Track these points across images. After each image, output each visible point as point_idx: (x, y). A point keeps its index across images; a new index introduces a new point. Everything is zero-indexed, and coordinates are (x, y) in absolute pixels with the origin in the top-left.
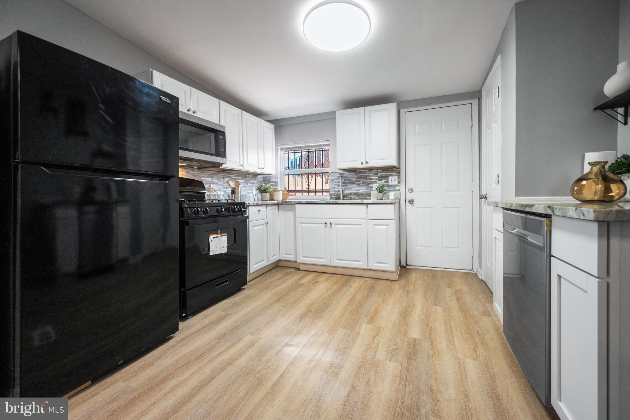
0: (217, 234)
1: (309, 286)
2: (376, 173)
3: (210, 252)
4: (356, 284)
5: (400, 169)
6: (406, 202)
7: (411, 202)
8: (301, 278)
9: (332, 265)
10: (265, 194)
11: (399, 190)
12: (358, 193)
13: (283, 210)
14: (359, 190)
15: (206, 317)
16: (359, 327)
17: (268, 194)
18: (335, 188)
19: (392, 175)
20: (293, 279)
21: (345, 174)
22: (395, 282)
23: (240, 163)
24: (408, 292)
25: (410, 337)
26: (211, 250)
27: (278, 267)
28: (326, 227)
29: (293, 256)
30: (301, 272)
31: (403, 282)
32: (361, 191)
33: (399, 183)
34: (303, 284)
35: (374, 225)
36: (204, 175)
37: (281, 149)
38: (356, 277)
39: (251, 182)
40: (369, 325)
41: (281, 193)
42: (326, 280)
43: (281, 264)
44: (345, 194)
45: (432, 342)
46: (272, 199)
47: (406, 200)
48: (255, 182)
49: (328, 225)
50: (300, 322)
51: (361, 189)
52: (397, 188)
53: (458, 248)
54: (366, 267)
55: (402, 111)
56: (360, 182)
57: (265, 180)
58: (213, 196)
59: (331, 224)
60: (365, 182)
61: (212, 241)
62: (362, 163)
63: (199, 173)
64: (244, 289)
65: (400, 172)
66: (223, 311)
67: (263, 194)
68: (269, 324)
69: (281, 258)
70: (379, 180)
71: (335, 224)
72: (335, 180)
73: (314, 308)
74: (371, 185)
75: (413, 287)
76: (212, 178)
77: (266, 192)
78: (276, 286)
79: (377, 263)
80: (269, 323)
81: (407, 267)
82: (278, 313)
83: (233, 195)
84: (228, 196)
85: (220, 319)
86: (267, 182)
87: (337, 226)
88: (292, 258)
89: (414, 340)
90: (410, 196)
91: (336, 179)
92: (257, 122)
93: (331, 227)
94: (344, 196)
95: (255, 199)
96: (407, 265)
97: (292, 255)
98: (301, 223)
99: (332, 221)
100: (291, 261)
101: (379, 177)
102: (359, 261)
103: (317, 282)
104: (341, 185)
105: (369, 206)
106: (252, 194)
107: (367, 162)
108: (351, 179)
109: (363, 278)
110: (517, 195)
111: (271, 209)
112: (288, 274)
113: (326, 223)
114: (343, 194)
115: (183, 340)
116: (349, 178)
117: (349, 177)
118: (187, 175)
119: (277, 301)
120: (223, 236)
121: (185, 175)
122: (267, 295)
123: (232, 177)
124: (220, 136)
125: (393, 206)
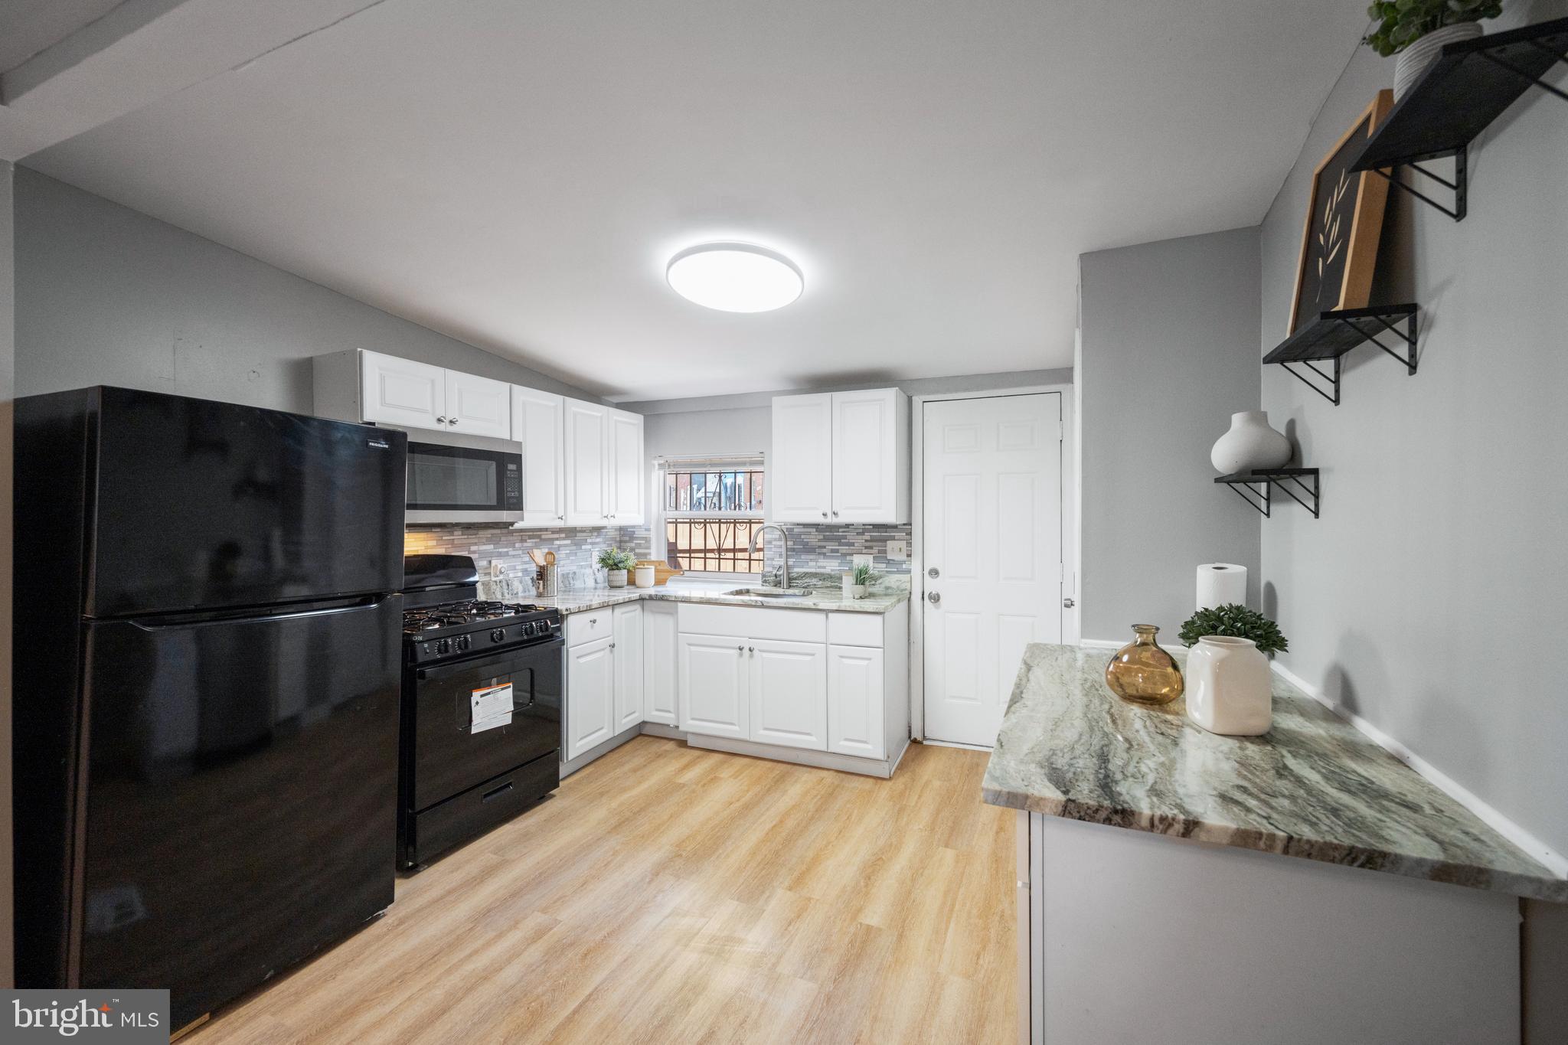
0: (489, 685)
1: (694, 791)
2: (861, 531)
3: (473, 727)
4: (799, 787)
5: (911, 525)
6: (923, 598)
7: (936, 598)
8: (686, 767)
9: (752, 739)
10: (616, 572)
11: (909, 572)
12: (822, 574)
13: (653, 612)
14: (824, 567)
15: (458, 869)
16: (768, 897)
17: (625, 572)
18: (773, 559)
19: (893, 538)
20: (668, 768)
21: (795, 530)
22: (884, 782)
23: (557, 513)
24: (901, 810)
25: (861, 924)
26: (474, 722)
27: (639, 738)
28: (741, 655)
29: (672, 715)
30: (688, 751)
31: (902, 781)
32: (828, 570)
33: (909, 556)
34: (684, 785)
35: (842, 657)
36: (476, 541)
37: (659, 465)
38: (805, 769)
39: (589, 541)
40: (789, 892)
41: (653, 570)
42: (735, 776)
43: (647, 730)
44: (795, 575)
45: (901, 936)
46: (632, 582)
47: (923, 595)
48: (598, 540)
49: (746, 651)
50: (650, 882)
51: (828, 564)
52: (906, 566)
54: (824, 748)
55: (917, 400)
56: (827, 550)
57: (622, 532)
58: (497, 585)
59: (750, 650)
60: (837, 551)
61: (477, 703)
62: (825, 515)
63: (466, 537)
64: (553, 796)
65: (911, 533)
66: (495, 854)
67: (612, 572)
68: (585, 886)
69: (647, 719)
70: (866, 548)
71: (760, 651)
72: (774, 543)
73: (688, 849)
74: (848, 558)
75: (917, 796)
76: (494, 544)
77: (619, 569)
78: (624, 790)
79: (846, 740)
80: (584, 884)
81: (925, 743)
82: (609, 859)
83: (541, 582)
84: (531, 581)
85: (488, 873)
86: (627, 538)
87: (765, 655)
88: (668, 718)
89: (869, 928)
90: (932, 585)
91: (775, 540)
92: (601, 417)
93: (751, 656)
94: (790, 579)
95: (598, 581)
96: (924, 737)
97: (669, 712)
98: (689, 645)
99: (753, 643)
100: (667, 725)
101: (866, 541)
102: (809, 734)
103: (715, 780)
104: (784, 553)
105: (830, 615)
106: (591, 567)
107: (834, 513)
108: (808, 542)
109: (819, 771)
110: (1085, 634)
111: (623, 613)
112: (659, 756)
113: (741, 649)
114: (789, 573)
115: (401, 922)
116: (805, 540)
117: (803, 537)
118: (437, 545)
119: (616, 828)
120: (502, 689)
121: (433, 547)
122: (599, 814)
123: (543, 537)
124: (509, 465)
125: (879, 618)
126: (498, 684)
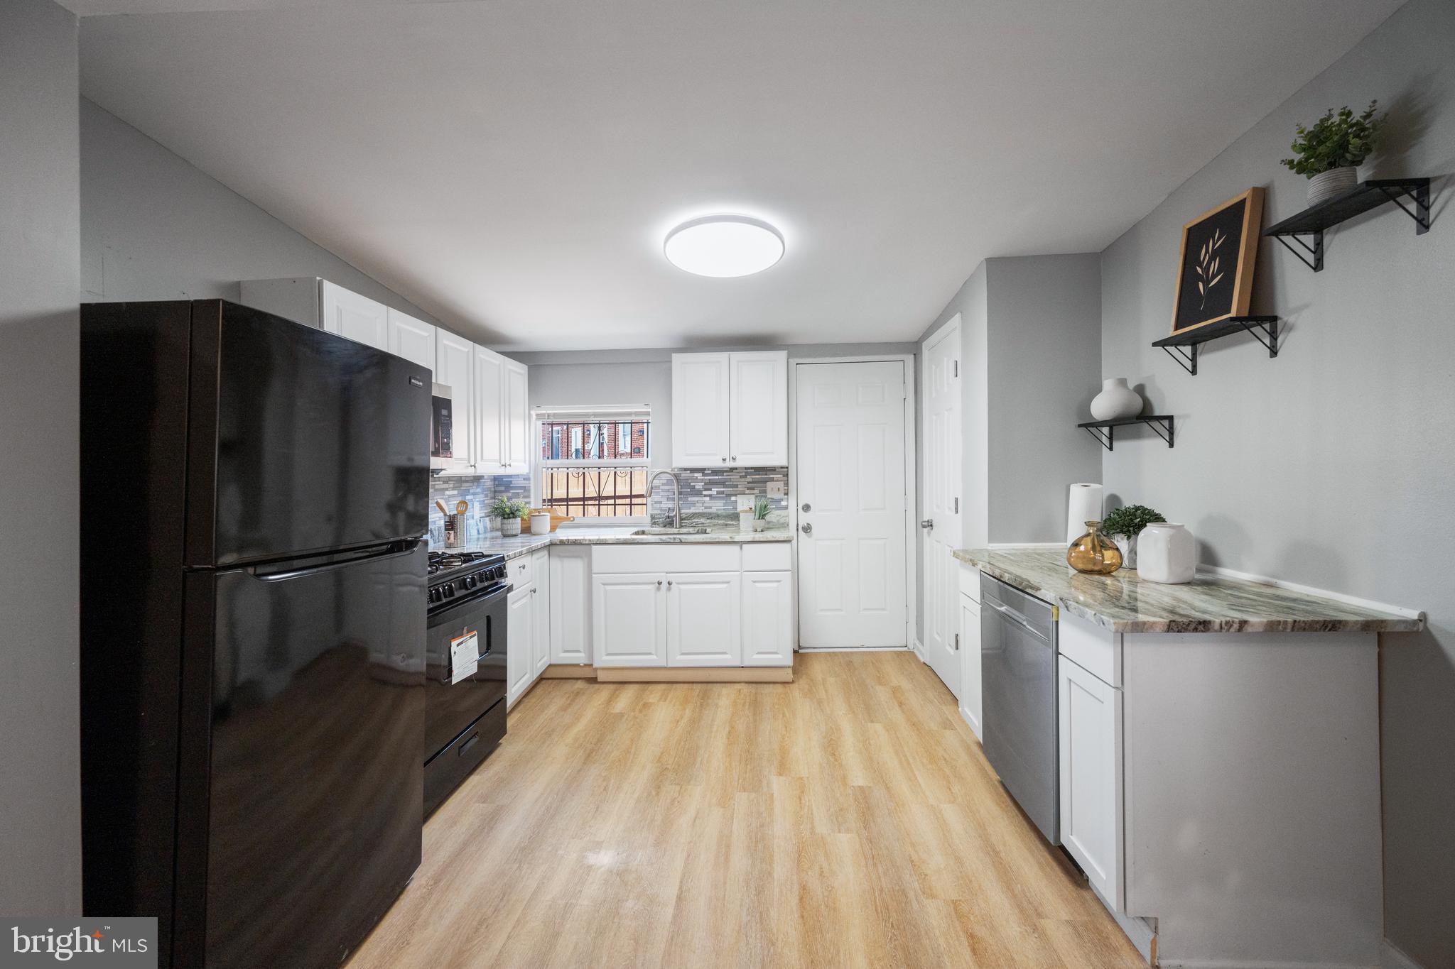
0: (461, 635)
1: (635, 718)
2: (744, 474)
3: (453, 678)
4: (725, 699)
5: (787, 468)
6: (797, 530)
7: (807, 529)
8: (610, 701)
9: (670, 665)
10: (512, 520)
11: (786, 508)
12: (710, 514)
13: (559, 556)
14: (710, 508)
16: (767, 784)
17: (519, 520)
18: (661, 503)
19: (772, 480)
20: (594, 704)
21: (682, 475)
22: (790, 685)
23: (469, 462)
24: (820, 702)
25: (853, 786)
26: (454, 673)
28: (659, 589)
29: (582, 655)
30: (603, 686)
31: (803, 682)
32: (714, 510)
33: (786, 494)
34: (621, 715)
35: (755, 582)
38: (718, 685)
39: (471, 491)
40: (781, 777)
41: (549, 518)
42: (664, 698)
43: (553, 673)
44: (683, 516)
45: (888, 788)
46: (527, 530)
47: (797, 526)
48: (479, 490)
49: (664, 585)
50: (658, 794)
51: (714, 505)
52: (784, 503)
53: (883, 609)
54: (738, 663)
55: (793, 363)
56: (714, 491)
57: (497, 483)
59: (669, 583)
60: (722, 493)
61: (455, 653)
62: (724, 460)
64: (501, 744)
65: (788, 475)
67: (506, 521)
68: (600, 809)
69: (553, 662)
70: (748, 489)
71: (678, 584)
72: (661, 487)
73: (670, 762)
74: (733, 498)
75: (824, 692)
77: (515, 517)
78: (568, 727)
79: (759, 653)
80: (598, 808)
81: (800, 651)
82: (604, 784)
83: (452, 532)
86: (503, 488)
87: (682, 587)
88: (580, 658)
89: (861, 788)
90: (805, 518)
91: (663, 484)
92: (497, 365)
93: (669, 589)
94: (681, 519)
95: (480, 531)
96: (800, 647)
97: (579, 651)
98: (604, 584)
99: (671, 577)
100: (578, 665)
101: (748, 483)
102: (725, 653)
103: (646, 705)
104: (676, 496)
105: (745, 546)
106: (473, 518)
107: (733, 458)
108: (694, 486)
109: (732, 685)
111: (538, 559)
112: (578, 694)
113: (660, 583)
114: (680, 514)
116: (692, 484)
117: (690, 481)
119: (589, 757)
120: (471, 637)
122: (560, 750)
124: (443, 410)
125: (787, 546)
126: (469, 632)
